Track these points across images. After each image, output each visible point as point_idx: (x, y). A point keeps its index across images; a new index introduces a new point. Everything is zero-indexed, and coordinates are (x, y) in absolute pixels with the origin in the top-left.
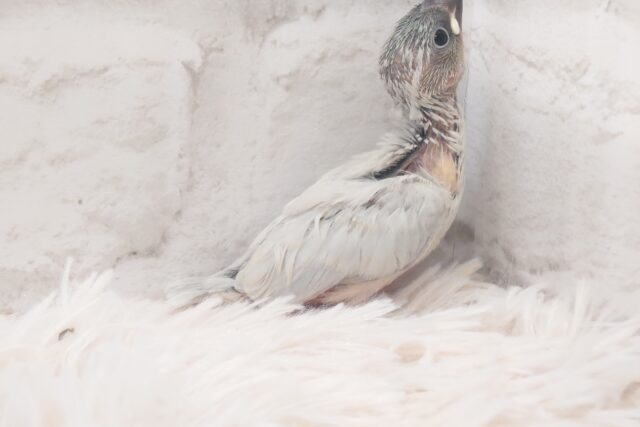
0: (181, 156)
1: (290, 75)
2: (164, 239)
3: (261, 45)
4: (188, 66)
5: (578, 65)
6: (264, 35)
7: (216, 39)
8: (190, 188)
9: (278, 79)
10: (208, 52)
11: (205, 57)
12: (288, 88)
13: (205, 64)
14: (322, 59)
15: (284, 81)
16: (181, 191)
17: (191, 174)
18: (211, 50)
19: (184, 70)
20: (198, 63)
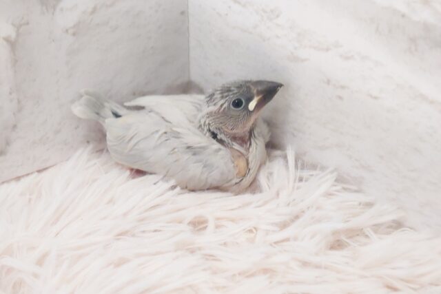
0: (10, 93)
1: (74, 26)
2: (8, 144)
3: (53, 14)
4: (7, 40)
5: (272, 11)
6: (54, 7)
7: (23, 18)
8: (20, 110)
9: (67, 31)
10: (18, 27)
11: (18, 30)
12: (74, 34)
13: (18, 35)
14: (94, 11)
15: (71, 31)
16: (14, 114)
17: (19, 102)
18: (21, 25)
19: (5, 43)
20: (13, 35)
